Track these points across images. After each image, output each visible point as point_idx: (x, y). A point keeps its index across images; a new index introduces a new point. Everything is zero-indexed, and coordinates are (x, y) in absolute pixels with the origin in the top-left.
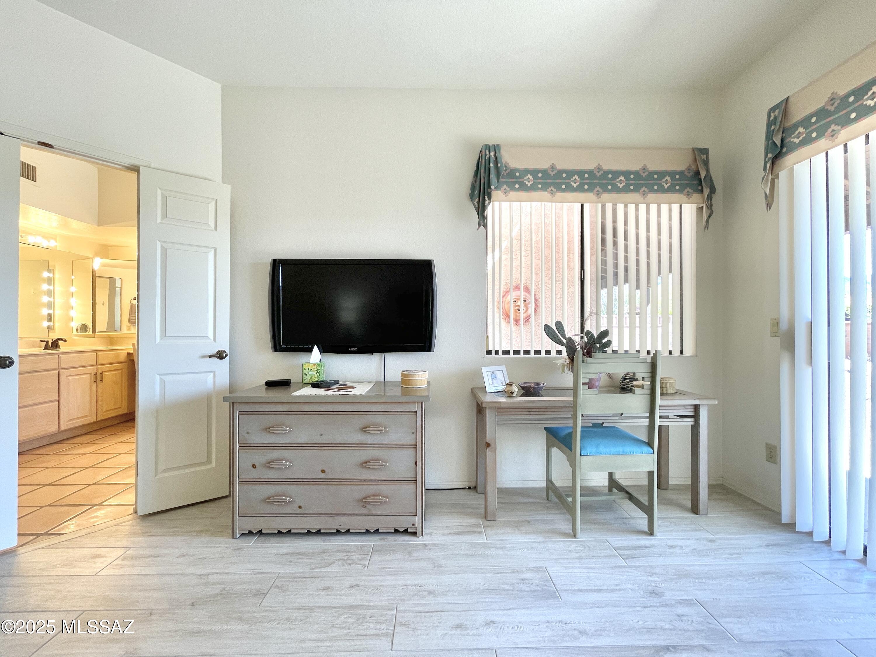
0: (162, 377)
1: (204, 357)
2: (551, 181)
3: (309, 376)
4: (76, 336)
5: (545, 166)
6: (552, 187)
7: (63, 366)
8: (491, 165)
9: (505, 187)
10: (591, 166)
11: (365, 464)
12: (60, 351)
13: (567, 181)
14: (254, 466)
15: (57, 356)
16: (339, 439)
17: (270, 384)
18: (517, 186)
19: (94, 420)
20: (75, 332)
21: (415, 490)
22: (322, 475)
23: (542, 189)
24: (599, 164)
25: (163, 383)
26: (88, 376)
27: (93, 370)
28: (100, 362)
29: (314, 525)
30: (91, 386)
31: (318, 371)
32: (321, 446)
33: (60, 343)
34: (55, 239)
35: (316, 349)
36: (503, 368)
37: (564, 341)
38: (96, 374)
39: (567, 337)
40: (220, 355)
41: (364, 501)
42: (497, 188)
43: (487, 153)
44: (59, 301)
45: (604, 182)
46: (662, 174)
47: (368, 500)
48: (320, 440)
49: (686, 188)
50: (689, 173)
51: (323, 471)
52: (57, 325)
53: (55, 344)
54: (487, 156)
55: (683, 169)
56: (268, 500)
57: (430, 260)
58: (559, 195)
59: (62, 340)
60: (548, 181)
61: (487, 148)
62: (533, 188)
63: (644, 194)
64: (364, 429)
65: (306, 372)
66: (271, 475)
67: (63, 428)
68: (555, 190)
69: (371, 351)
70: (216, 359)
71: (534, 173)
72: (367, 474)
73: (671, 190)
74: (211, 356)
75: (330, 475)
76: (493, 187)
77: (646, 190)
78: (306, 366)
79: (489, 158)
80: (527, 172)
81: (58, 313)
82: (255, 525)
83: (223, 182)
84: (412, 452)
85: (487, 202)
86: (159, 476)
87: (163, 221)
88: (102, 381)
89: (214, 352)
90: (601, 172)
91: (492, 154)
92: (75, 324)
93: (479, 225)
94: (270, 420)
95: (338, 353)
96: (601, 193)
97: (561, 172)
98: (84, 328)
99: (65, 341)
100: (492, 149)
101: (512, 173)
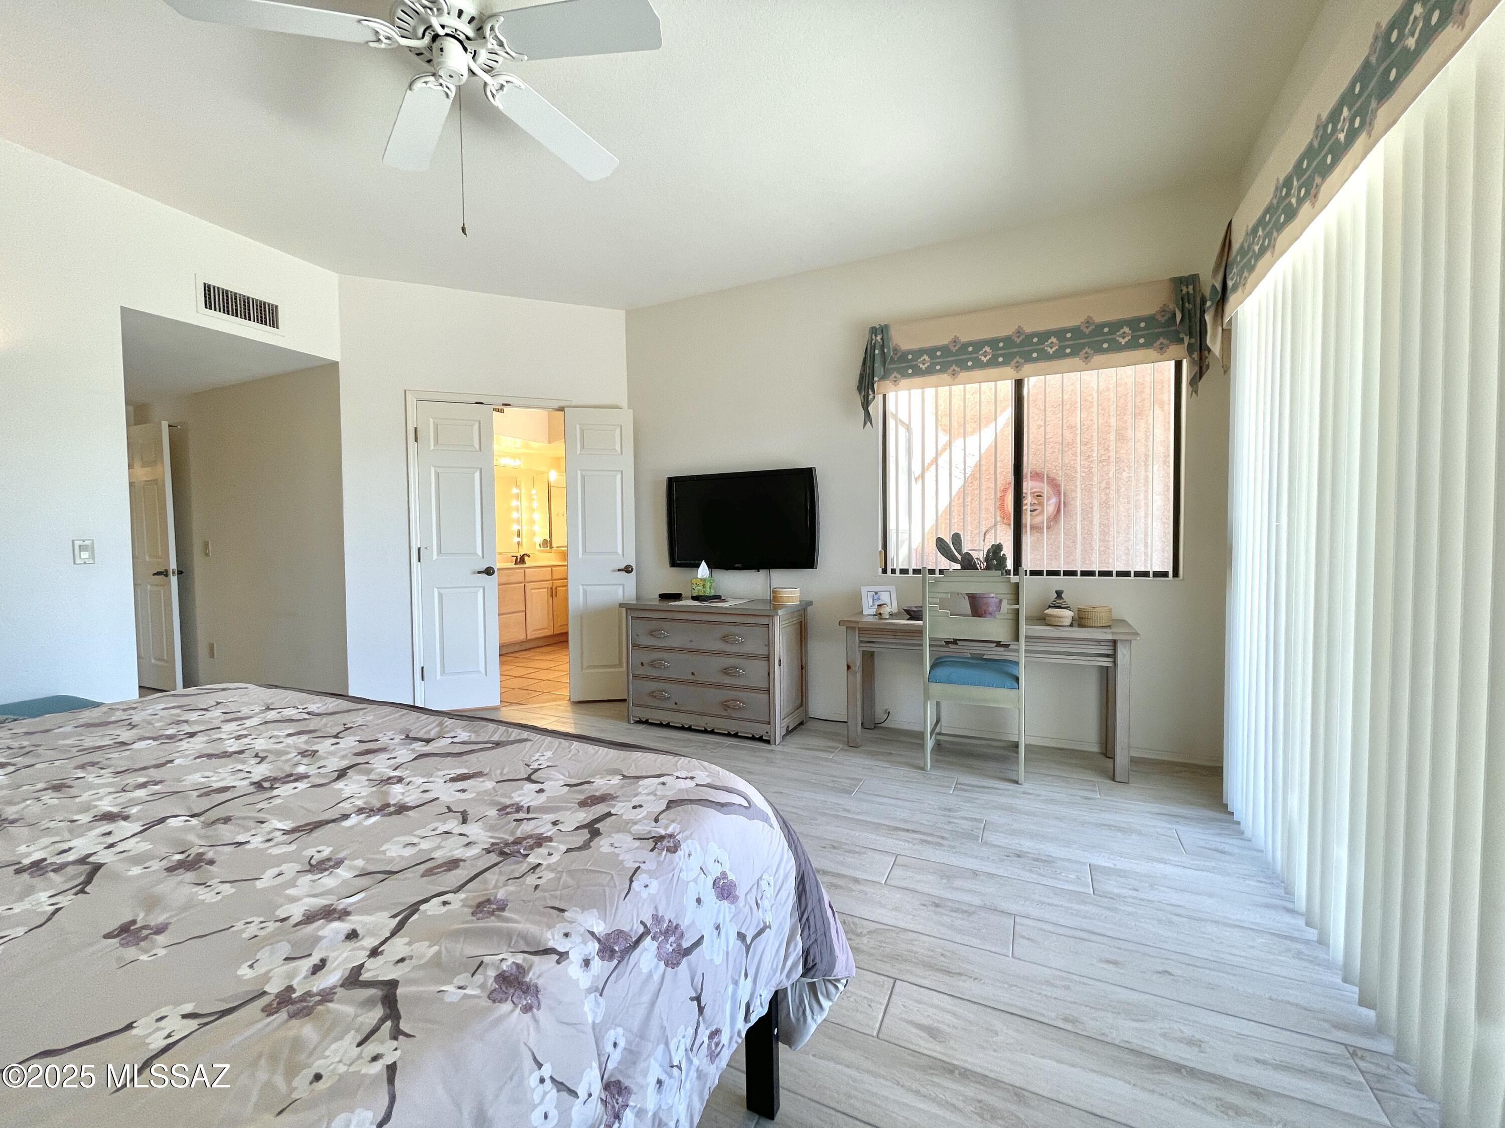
0: (585, 587)
1: (614, 571)
2: (953, 358)
3: (696, 591)
4: (539, 551)
5: (944, 341)
6: (954, 365)
7: (528, 579)
8: (877, 352)
9: (895, 374)
10: (1007, 331)
11: (726, 671)
12: (525, 566)
13: (975, 355)
14: (642, 664)
15: (522, 571)
16: (705, 647)
17: (664, 597)
18: (910, 371)
19: (551, 633)
20: (538, 547)
21: (767, 701)
22: (692, 678)
23: (941, 371)
24: (1019, 327)
25: (585, 592)
26: (546, 590)
27: (548, 584)
28: (555, 577)
29: (687, 721)
30: (548, 601)
31: (704, 586)
32: (691, 651)
33: (526, 558)
34: (519, 458)
35: (704, 565)
36: (892, 588)
37: (959, 557)
38: (552, 588)
39: (964, 551)
40: (628, 570)
41: (725, 705)
42: (883, 378)
43: (874, 337)
44: (525, 517)
45: (1026, 349)
46: (1115, 326)
47: (728, 704)
48: (689, 646)
49: (1159, 339)
50: (1163, 316)
51: (693, 674)
52: (525, 540)
53: (522, 560)
54: (873, 342)
55: (1153, 312)
56: (652, 694)
57: (811, 469)
58: (964, 375)
59: (526, 555)
60: (950, 359)
61: (874, 331)
62: (930, 371)
63: (1087, 358)
64: (725, 638)
65: (694, 587)
66: (653, 673)
67: (529, 638)
68: (959, 369)
69: (757, 567)
70: (624, 573)
71: (931, 352)
72: (728, 680)
73: (1132, 345)
74: (619, 570)
75: (698, 678)
76: (876, 379)
77: (1089, 351)
78: (694, 581)
79: (875, 344)
80: (922, 352)
81: (525, 530)
82: (645, 714)
83: (629, 408)
84: (765, 663)
85: (871, 397)
86: (584, 671)
87: (582, 452)
88: (556, 596)
89: (623, 567)
90: (1023, 337)
91: (879, 338)
92: (538, 540)
93: (865, 424)
94: (654, 625)
95: (727, 569)
96: (1022, 365)
97: (965, 346)
98: (545, 541)
99: (529, 556)
100: (878, 332)
101: (903, 357)
